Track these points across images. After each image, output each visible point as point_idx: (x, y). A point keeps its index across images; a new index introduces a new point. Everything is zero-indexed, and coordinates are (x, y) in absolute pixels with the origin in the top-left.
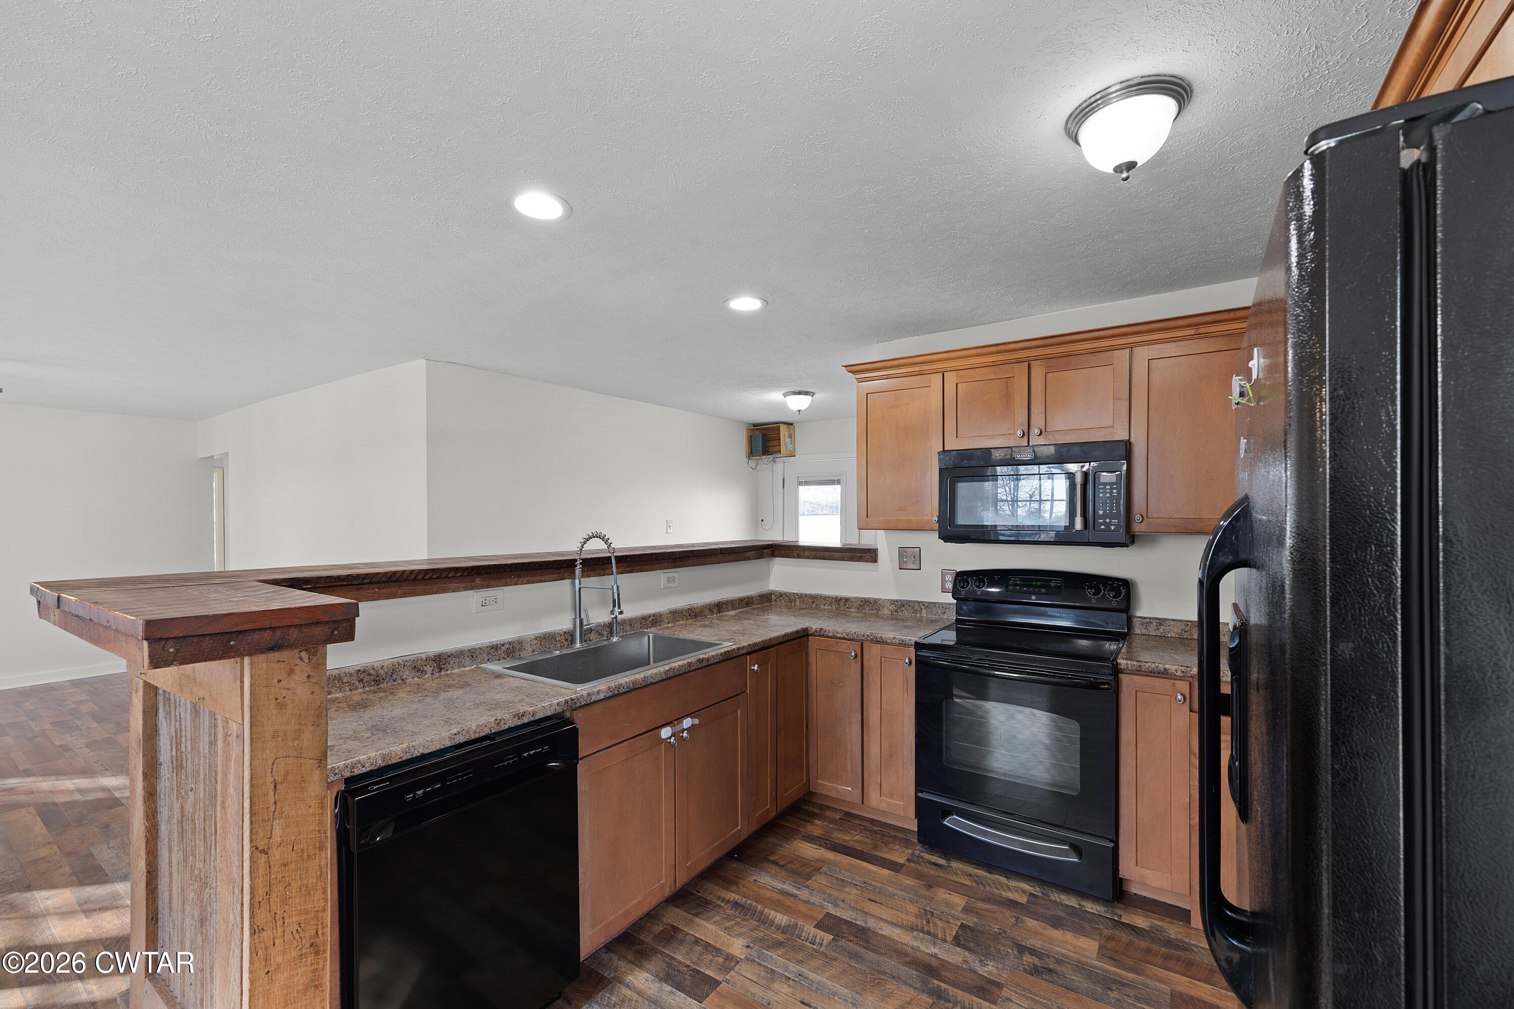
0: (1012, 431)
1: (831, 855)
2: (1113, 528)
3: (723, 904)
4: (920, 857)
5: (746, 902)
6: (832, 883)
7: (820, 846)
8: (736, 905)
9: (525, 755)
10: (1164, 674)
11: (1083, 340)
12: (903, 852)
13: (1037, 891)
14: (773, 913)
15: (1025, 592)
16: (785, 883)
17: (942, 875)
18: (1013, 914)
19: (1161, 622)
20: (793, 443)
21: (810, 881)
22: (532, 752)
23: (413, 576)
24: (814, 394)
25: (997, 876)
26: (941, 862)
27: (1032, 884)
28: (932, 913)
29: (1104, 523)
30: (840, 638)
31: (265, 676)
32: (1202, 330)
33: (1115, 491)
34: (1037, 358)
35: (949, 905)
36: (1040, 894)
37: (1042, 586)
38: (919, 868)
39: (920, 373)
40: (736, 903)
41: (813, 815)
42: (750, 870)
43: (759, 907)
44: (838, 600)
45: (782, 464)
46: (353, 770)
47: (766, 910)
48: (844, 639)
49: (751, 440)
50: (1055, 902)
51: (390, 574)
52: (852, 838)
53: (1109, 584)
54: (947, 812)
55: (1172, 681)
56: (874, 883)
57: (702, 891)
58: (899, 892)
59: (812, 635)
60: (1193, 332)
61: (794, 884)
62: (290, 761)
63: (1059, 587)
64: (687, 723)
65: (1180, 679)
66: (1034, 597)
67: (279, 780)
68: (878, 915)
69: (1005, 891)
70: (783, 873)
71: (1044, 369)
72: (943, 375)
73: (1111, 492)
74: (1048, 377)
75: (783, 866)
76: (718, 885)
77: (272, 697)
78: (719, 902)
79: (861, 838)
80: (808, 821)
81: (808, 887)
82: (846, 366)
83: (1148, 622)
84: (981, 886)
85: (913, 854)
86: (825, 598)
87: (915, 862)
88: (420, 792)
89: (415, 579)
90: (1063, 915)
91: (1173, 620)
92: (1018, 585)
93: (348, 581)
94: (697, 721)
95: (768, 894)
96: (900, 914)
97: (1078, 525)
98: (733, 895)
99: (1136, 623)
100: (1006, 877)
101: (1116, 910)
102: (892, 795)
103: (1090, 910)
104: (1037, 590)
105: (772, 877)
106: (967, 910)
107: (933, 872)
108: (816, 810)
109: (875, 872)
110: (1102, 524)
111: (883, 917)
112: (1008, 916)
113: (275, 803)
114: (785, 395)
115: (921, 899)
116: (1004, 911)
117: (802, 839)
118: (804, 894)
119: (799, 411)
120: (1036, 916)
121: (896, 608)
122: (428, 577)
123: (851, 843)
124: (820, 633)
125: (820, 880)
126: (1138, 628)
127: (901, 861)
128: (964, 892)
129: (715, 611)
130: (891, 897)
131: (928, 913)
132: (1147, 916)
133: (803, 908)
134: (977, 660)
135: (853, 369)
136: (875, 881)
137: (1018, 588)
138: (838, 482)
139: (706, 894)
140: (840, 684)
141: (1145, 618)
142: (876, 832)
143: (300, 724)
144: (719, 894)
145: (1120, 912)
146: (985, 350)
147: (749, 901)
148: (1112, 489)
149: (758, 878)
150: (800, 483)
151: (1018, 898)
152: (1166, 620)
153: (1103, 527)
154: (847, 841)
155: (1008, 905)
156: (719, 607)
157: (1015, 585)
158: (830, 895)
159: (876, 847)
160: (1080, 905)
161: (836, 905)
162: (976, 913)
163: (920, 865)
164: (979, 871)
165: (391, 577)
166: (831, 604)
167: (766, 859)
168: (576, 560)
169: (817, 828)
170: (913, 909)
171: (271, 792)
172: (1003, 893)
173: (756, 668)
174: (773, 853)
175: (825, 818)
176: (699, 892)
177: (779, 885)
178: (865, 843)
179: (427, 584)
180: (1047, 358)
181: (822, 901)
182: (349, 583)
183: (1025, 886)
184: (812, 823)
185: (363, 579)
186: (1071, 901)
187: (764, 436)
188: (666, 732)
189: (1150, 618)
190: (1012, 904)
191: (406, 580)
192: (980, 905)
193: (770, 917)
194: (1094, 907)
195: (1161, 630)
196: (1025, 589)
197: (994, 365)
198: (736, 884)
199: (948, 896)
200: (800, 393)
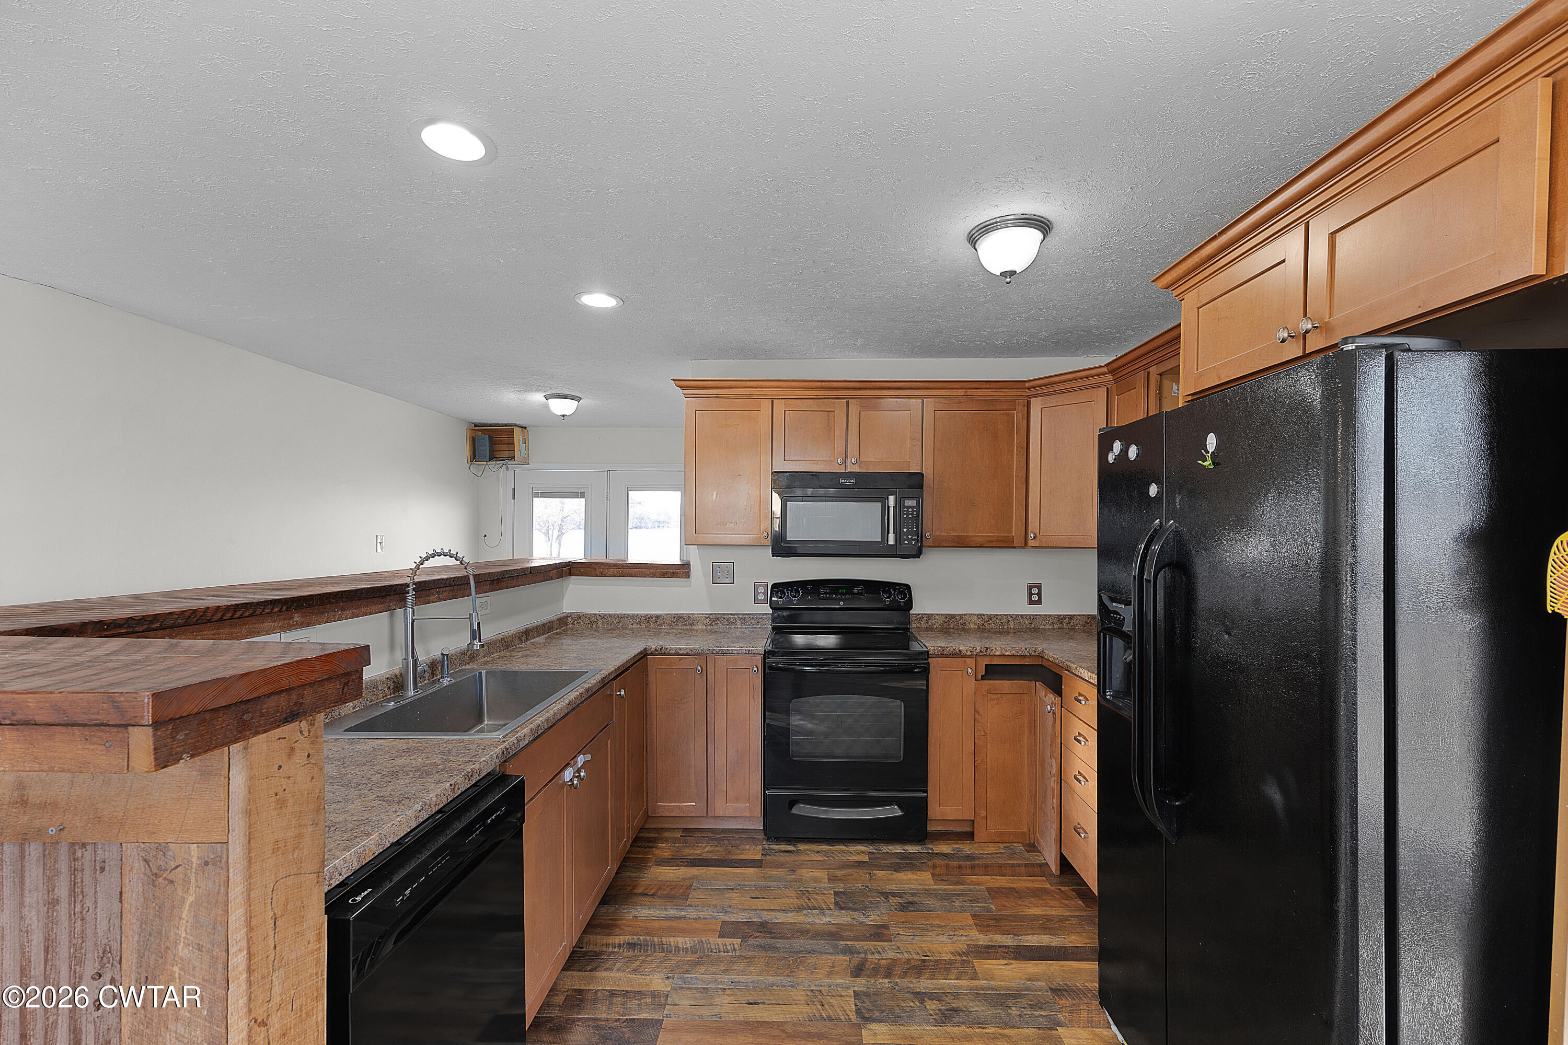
0: (832, 459)
1: (694, 871)
2: (913, 542)
3: (616, 950)
4: (770, 849)
5: (639, 939)
6: (711, 895)
7: (678, 865)
8: (630, 945)
9: (489, 821)
10: (959, 655)
11: (889, 388)
12: (754, 849)
13: (871, 848)
14: (672, 939)
15: (834, 599)
16: (666, 909)
17: (797, 859)
18: (865, 871)
19: (930, 616)
20: (527, 449)
21: (689, 900)
22: (493, 817)
23: (219, 615)
24: (581, 398)
25: (838, 847)
26: (790, 849)
27: (865, 845)
28: (808, 891)
29: (908, 539)
30: (683, 654)
31: (266, 763)
32: (969, 393)
33: (915, 513)
34: (854, 397)
35: (817, 880)
36: (875, 851)
37: (847, 594)
38: (775, 858)
39: (749, 397)
40: (629, 944)
41: (655, 840)
42: (624, 909)
43: (656, 939)
44: (648, 618)
45: (513, 472)
46: (331, 882)
47: (664, 939)
48: (687, 654)
49: (473, 441)
50: (887, 853)
51: (188, 614)
52: (704, 850)
53: (897, 589)
54: (793, 802)
55: (964, 659)
56: (746, 883)
57: (584, 945)
58: (772, 884)
59: (652, 654)
60: (963, 394)
61: (676, 907)
62: (290, 882)
63: (861, 594)
64: (581, 760)
65: (968, 656)
66: (842, 603)
67: (278, 913)
68: (766, 908)
69: (850, 856)
70: (658, 901)
71: (859, 408)
72: (773, 402)
73: (912, 514)
74: (861, 414)
75: (653, 895)
76: (599, 934)
77: (272, 792)
78: (610, 949)
79: (712, 849)
80: (652, 847)
81: (690, 905)
82: (674, 380)
83: (920, 617)
84: (831, 858)
85: (764, 849)
86: (633, 617)
87: (770, 855)
88: (408, 892)
89: (221, 619)
90: (897, 861)
91: (937, 615)
92: (828, 593)
93: (128, 627)
94: (588, 757)
95: (657, 925)
96: (784, 901)
97: (891, 541)
98: (621, 937)
99: (913, 619)
100: (845, 845)
101: (928, 846)
102: (737, 800)
103: (912, 851)
104: (843, 597)
105: (650, 908)
106: (832, 879)
107: (788, 858)
108: (653, 835)
109: (741, 874)
110: (905, 540)
111: (772, 908)
112: (863, 874)
113: (275, 947)
114: (547, 398)
115: (793, 883)
116: (858, 871)
117: (656, 865)
118: (690, 913)
119: (563, 416)
120: (881, 868)
121: (710, 622)
122: (238, 614)
123: (705, 855)
124: (661, 652)
125: (696, 896)
126: (914, 623)
127: (758, 857)
128: (822, 867)
129: (523, 639)
130: (768, 890)
131: (805, 892)
132: (947, 844)
133: (697, 925)
134: (822, 660)
135: (682, 384)
136: (747, 881)
137: (828, 595)
138: (582, 495)
139: (591, 946)
140: (683, 701)
141: (919, 614)
142: (721, 840)
143: (300, 826)
144: (605, 941)
145: (931, 847)
146: (811, 384)
147: (641, 938)
148: (913, 511)
149: (636, 914)
150: (535, 495)
151: (861, 858)
152: (933, 615)
153: (906, 542)
154: (701, 855)
155: (858, 866)
156: (527, 634)
157: (826, 593)
158: (715, 906)
159: (729, 852)
160: (904, 850)
161: (727, 913)
162: (840, 880)
163: (775, 856)
164: (823, 847)
165: (189, 617)
166: (639, 623)
167: (631, 894)
168: (407, 585)
169: (664, 850)
170: (792, 893)
171: (271, 933)
172: (849, 858)
173: (622, 693)
174: (635, 887)
175: (667, 840)
176: (582, 948)
177: (663, 913)
178: (718, 851)
179: (235, 626)
180: (860, 398)
181: (712, 914)
182: (130, 630)
183: (861, 848)
184: (657, 848)
185: (151, 622)
186: (897, 849)
187: (491, 438)
188: (568, 774)
189: (922, 614)
190: (860, 864)
191: (209, 621)
192: (839, 873)
193: (672, 944)
194: (913, 848)
195: (930, 623)
196: (834, 596)
197: (817, 398)
198: (616, 926)
199: (811, 873)
200: (565, 397)
